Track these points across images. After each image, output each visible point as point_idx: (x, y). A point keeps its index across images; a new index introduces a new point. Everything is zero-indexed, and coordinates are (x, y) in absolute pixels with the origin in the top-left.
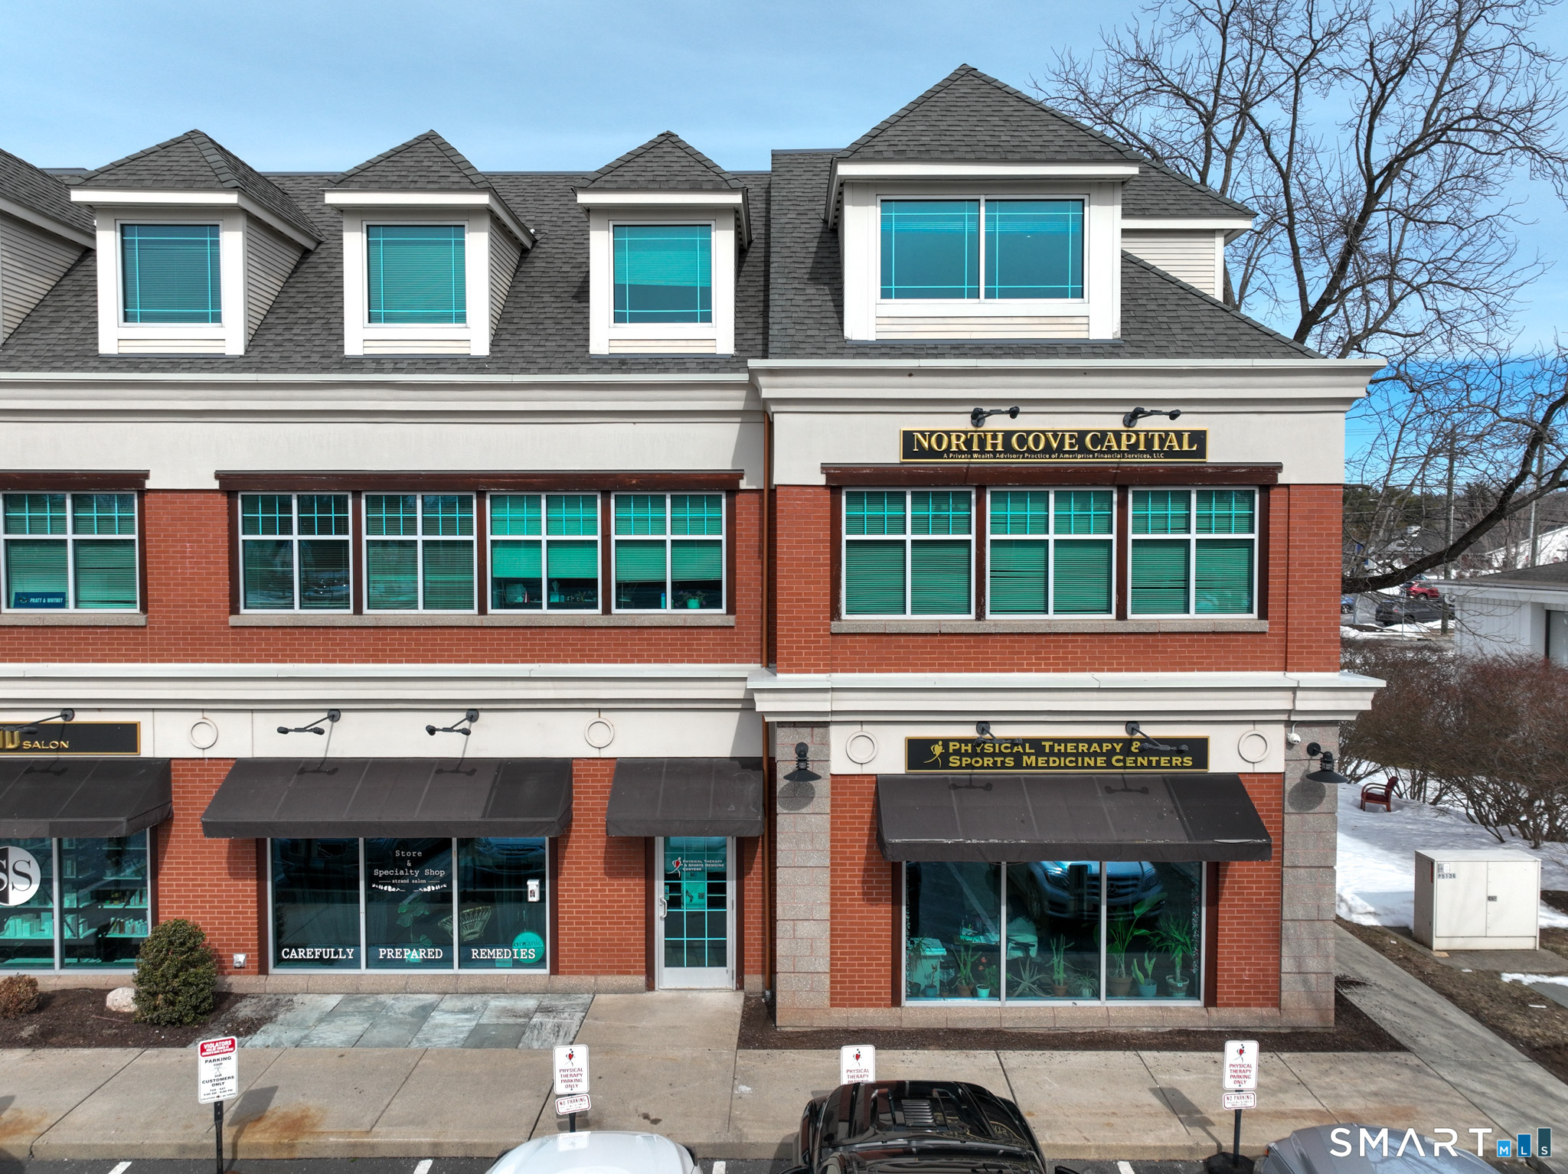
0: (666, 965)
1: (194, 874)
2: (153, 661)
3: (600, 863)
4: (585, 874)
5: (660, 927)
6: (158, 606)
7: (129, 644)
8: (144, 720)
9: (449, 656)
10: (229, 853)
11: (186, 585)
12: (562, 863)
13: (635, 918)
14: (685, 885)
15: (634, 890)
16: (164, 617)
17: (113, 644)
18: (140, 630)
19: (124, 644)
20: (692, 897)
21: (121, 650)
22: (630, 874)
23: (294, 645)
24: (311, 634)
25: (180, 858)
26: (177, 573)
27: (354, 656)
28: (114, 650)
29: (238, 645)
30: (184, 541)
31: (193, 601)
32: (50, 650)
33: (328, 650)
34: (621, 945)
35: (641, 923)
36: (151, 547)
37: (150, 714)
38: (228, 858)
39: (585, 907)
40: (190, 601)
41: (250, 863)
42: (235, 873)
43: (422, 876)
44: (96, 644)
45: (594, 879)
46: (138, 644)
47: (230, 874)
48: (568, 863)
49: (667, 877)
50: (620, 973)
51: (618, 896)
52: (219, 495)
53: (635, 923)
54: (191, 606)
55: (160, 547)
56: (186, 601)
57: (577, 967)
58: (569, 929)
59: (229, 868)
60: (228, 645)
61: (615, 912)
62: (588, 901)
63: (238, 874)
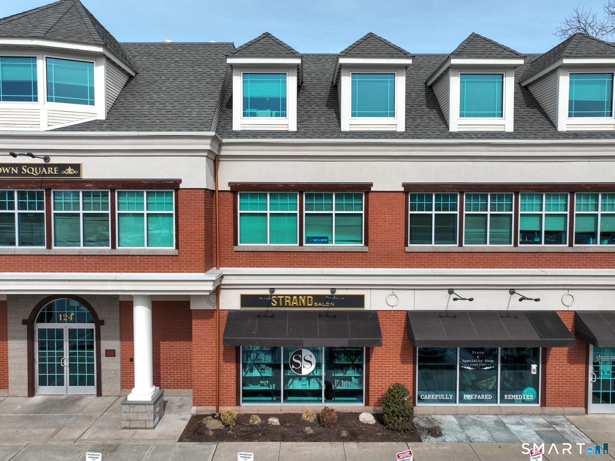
0: (593, 403)
1: (385, 362)
2: (370, 267)
3: (565, 358)
4: (558, 362)
5: (590, 386)
6: (373, 243)
7: (360, 260)
8: (366, 293)
9: (501, 265)
10: (401, 352)
11: (386, 233)
12: (549, 357)
13: (580, 382)
14: (601, 367)
15: (581, 369)
16: (375, 248)
17: (353, 260)
18: (365, 254)
19: (357, 260)
20: (604, 372)
21: (356, 262)
22: (578, 362)
23: (433, 260)
24: (441, 255)
25: (379, 355)
26: (382, 228)
27: (459, 265)
28: (353, 262)
29: (408, 260)
30: (385, 214)
31: (388, 241)
32: (325, 262)
33: (448, 263)
34: (574, 394)
35: (583, 384)
36: (371, 217)
37: (369, 291)
38: (401, 355)
39: (558, 377)
40: (387, 241)
41: (410, 357)
42: (403, 361)
43: (483, 362)
44: (345, 260)
45: (563, 364)
46: (363, 260)
47: (401, 362)
48: (551, 357)
49: (594, 363)
50: (573, 406)
51: (573, 372)
52: (402, 194)
53: (580, 384)
54: (387, 243)
55: (375, 216)
56: (385, 241)
57: (554, 403)
58: (551, 386)
59: (401, 359)
60: (403, 260)
61: (572, 379)
62: (560, 374)
63: (405, 362)
